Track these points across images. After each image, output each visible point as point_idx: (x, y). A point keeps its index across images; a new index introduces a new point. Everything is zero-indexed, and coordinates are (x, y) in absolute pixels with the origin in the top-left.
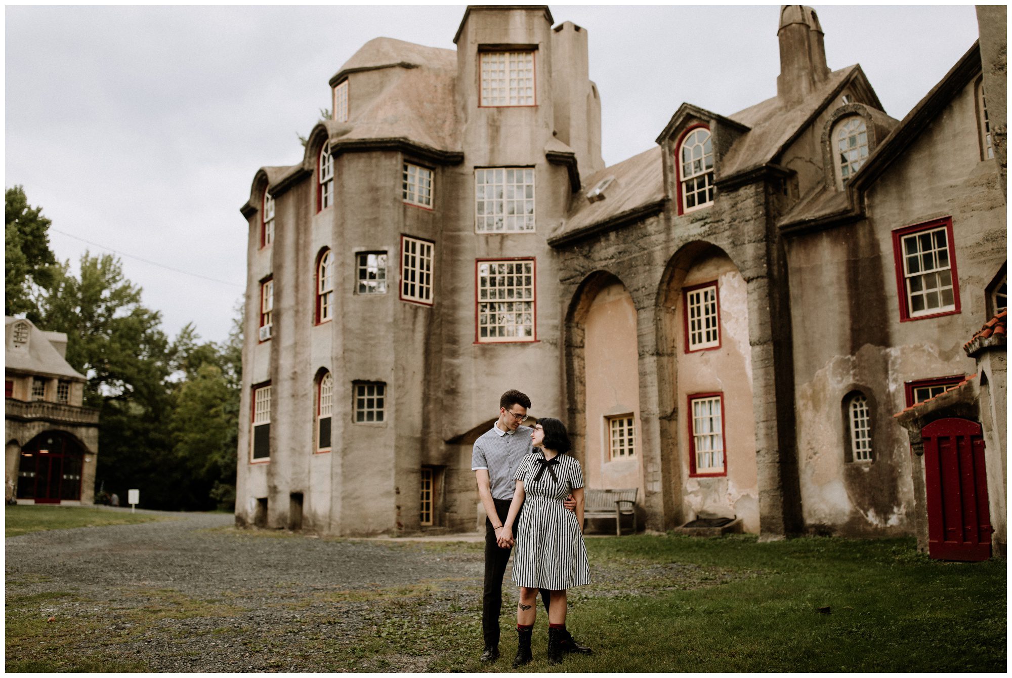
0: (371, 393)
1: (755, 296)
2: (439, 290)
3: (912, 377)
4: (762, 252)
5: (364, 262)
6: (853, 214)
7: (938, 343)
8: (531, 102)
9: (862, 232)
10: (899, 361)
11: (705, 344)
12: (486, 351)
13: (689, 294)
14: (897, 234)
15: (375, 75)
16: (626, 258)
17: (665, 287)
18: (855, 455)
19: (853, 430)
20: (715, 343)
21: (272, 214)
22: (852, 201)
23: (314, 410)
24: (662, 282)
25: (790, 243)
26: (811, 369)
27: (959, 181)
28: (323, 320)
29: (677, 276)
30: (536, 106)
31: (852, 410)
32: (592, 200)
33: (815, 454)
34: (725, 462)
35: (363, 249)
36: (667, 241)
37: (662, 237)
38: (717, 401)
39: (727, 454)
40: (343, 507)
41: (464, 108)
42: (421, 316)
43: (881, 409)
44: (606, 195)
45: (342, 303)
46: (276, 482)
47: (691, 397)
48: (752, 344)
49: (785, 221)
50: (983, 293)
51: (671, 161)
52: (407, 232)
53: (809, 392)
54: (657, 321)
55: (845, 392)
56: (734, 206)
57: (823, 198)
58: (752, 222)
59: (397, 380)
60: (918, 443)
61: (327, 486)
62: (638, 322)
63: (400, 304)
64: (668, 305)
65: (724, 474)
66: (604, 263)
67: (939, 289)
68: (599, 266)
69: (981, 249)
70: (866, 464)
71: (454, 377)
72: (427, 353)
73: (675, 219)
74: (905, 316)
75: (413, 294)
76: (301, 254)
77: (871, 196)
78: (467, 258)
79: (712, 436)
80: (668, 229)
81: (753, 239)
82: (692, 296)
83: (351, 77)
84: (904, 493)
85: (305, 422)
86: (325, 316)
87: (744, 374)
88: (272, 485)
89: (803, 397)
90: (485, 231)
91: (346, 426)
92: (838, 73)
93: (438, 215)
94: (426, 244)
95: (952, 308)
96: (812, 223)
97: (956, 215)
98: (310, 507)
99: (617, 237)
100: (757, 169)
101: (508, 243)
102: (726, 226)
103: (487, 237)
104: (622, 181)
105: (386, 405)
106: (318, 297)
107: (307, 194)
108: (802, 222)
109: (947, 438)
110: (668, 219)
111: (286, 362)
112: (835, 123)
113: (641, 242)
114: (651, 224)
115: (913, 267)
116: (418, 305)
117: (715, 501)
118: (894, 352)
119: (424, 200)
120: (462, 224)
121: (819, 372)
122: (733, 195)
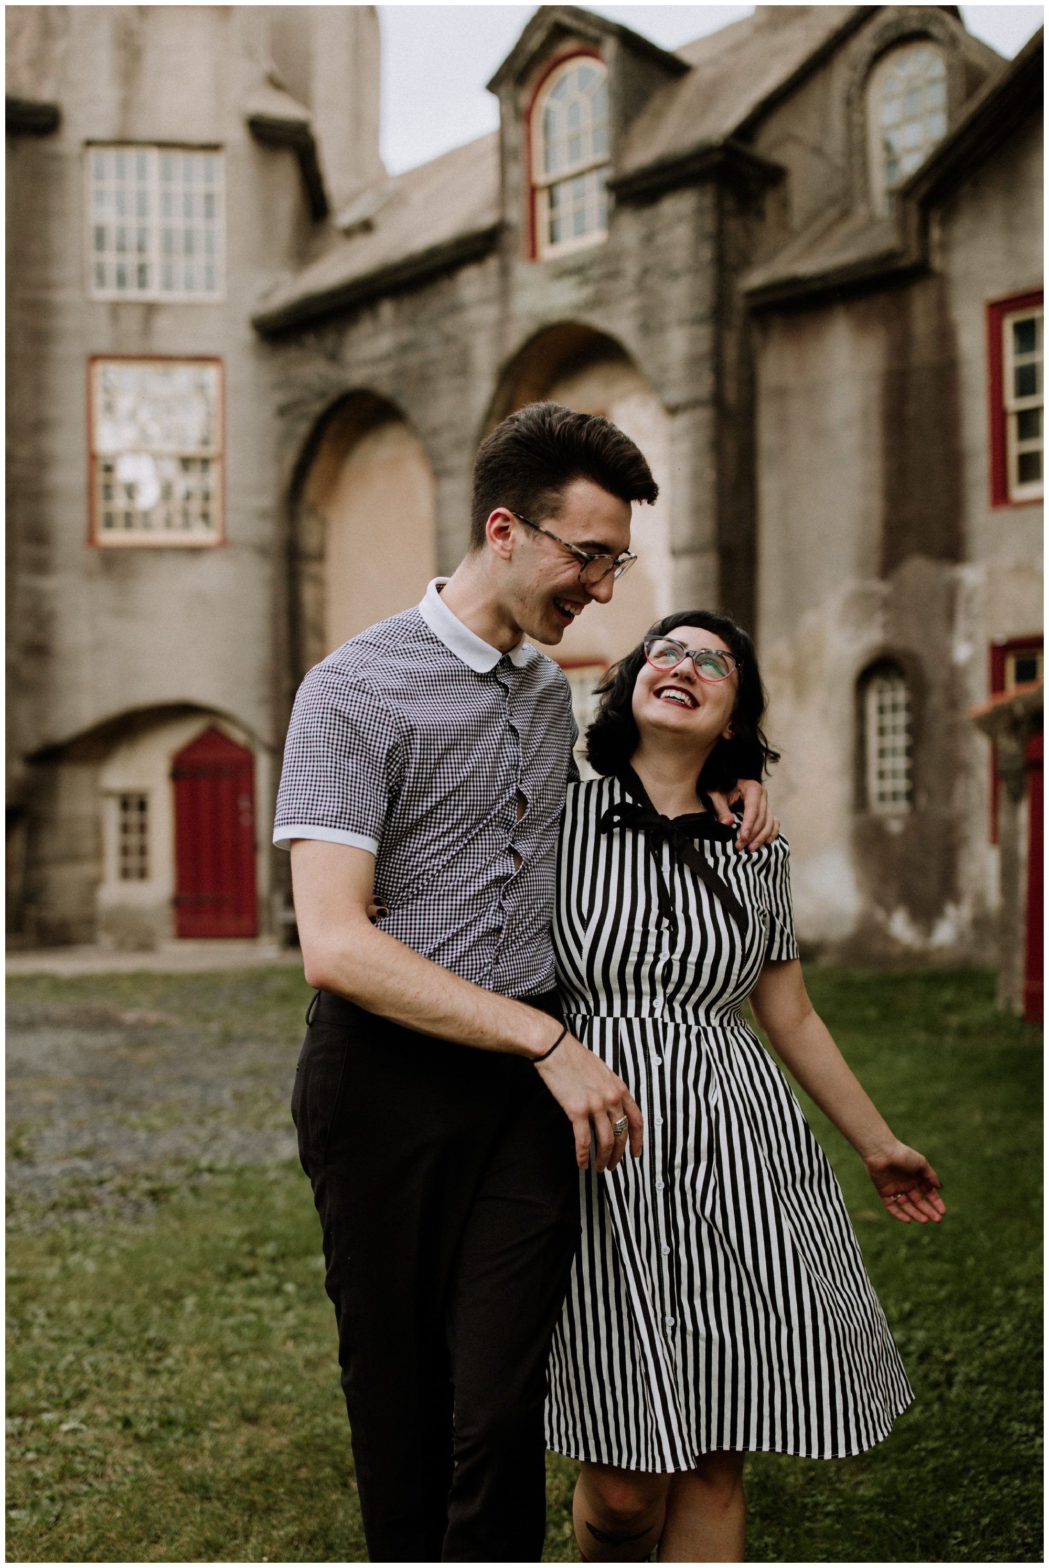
1: (683, 446)
3: (1009, 629)
4: (704, 346)
6: (904, 262)
9: (920, 304)
10: (981, 596)
12: (114, 563)
14: (998, 310)
16: (413, 359)
18: (873, 796)
19: (873, 743)
22: (905, 234)
24: (488, 415)
25: (765, 329)
26: (793, 611)
31: (872, 702)
32: (349, 233)
36: (504, 321)
37: (489, 313)
38: (596, 678)
43: (936, 700)
44: (377, 222)
48: (675, 553)
49: (756, 278)
51: (515, 136)
53: (787, 660)
55: (864, 662)
56: (648, 239)
57: (842, 231)
58: (685, 277)
62: (438, 504)
66: (367, 372)
68: (357, 377)
70: (898, 816)
71: (43, 618)
73: (522, 271)
74: (1000, 495)
77: (947, 221)
78: (68, 351)
80: (504, 294)
81: (685, 316)
89: (775, 670)
90: (110, 293)
96: (815, 285)
99: (397, 312)
100: (704, 152)
101: (162, 322)
102: (630, 286)
103: (115, 308)
104: (416, 195)
108: (793, 282)
110: (505, 272)
112: (878, 57)
113: (448, 325)
114: (469, 282)
115: (1027, 383)
118: (971, 575)
120: (56, 273)
121: (810, 619)
122: (647, 213)
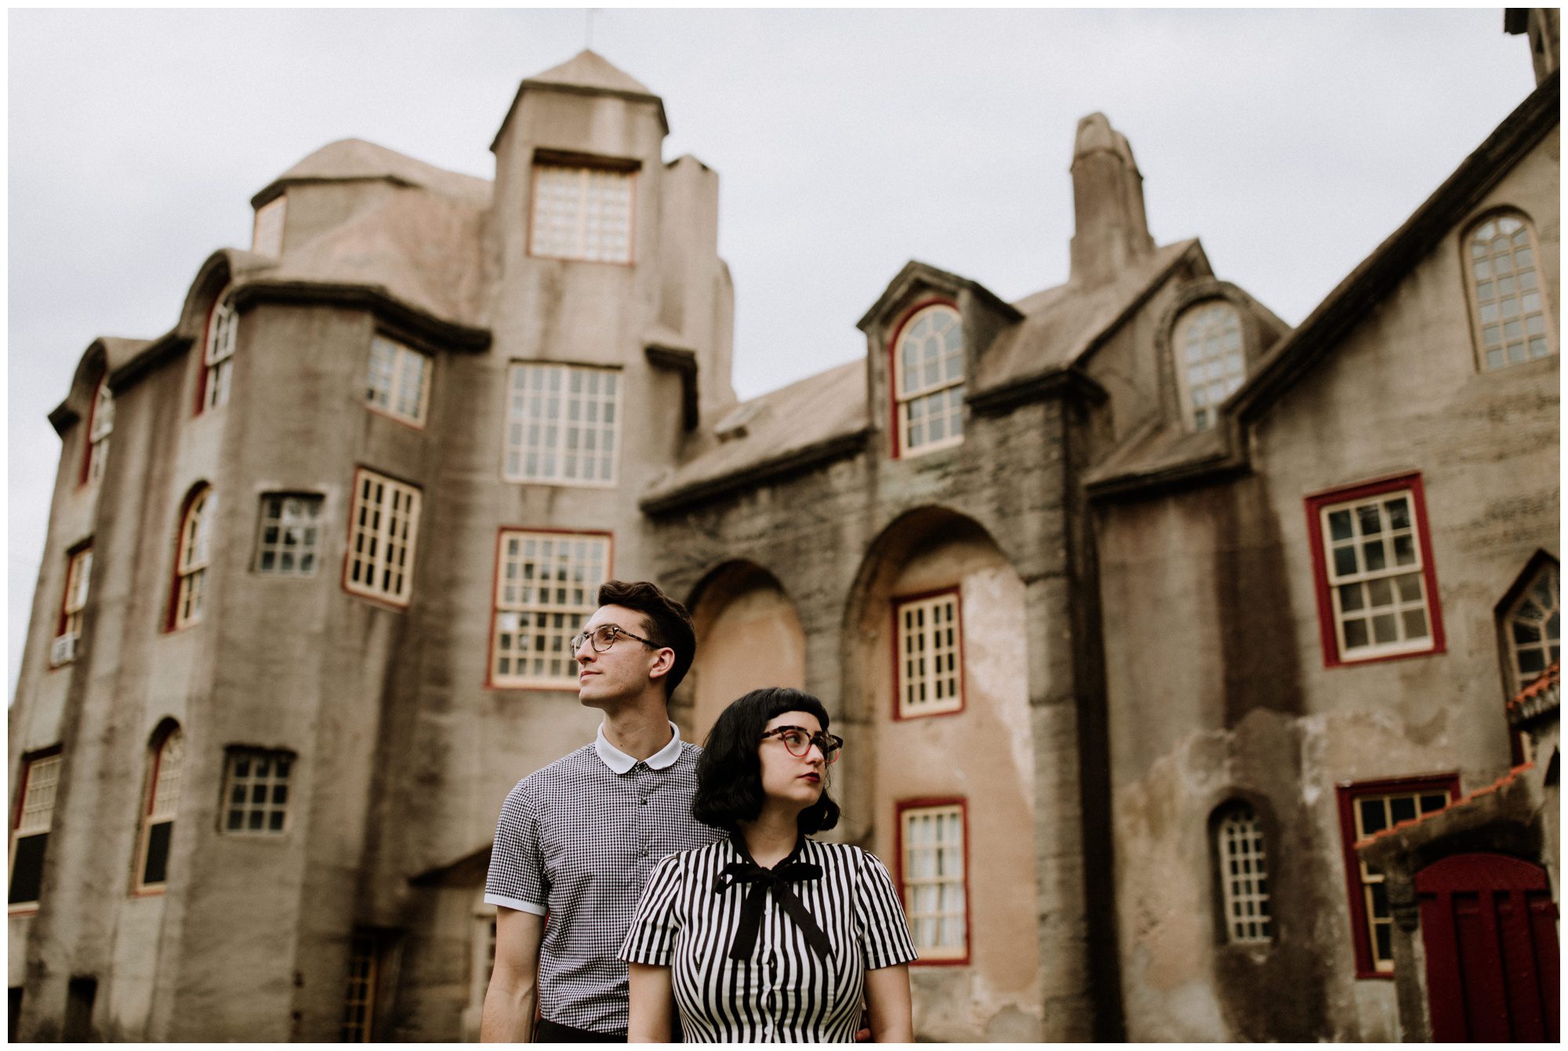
0: (263, 772)
1: (1041, 610)
2: (421, 580)
3: (1350, 775)
4: (1057, 527)
5: (276, 513)
6: (1229, 464)
7: (1402, 709)
8: (623, 257)
9: (1244, 497)
10: (1323, 744)
11: (932, 704)
12: (507, 703)
13: (904, 610)
14: (1314, 503)
15: (338, 193)
16: (788, 536)
17: (860, 592)
18: (1232, 929)
19: (1228, 879)
20: (951, 703)
21: (107, 428)
22: (1228, 441)
23: (142, 805)
24: (856, 582)
25: (1104, 517)
26: (1144, 756)
27: (1435, 408)
28: (181, 621)
29: (884, 574)
30: (631, 267)
31: (1224, 840)
32: (723, 438)
33: (1153, 924)
34: (968, 937)
35: (276, 486)
36: (871, 506)
37: (860, 499)
38: (953, 816)
39: (976, 920)
40: (176, 1011)
41: (499, 259)
42: (382, 628)
43: (1289, 838)
44: (751, 429)
45: (224, 588)
46: (45, 955)
47: (903, 805)
48: (1034, 703)
49: (1095, 475)
50: (1489, 615)
51: (881, 362)
52: (369, 460)
53: (1141, 801)
54: (844, 656)
55: (1215, 802)
56: (1002, 442)
57: (1161, 442)
58: (1037, 473)
59: (319, 747)
60: (1408, 905)
61: (147, 965)
62: (808, 658)
63: (340, 599)
64: (865, 627)
65: (966, 962)
66: (744, 546)
67: (1396, 608)
68: (735, 550)
69: (1482, 533)
70: (1260, 948)
71: (438, 751)
72: (388, 699)
73: (886, 465)
74: (1332, 658)
75: (369, 581)
76: (153, 497)
77: (1263, 431)
78: (482, 522)
79: (941, 885)
80: (872, 484)
81: (1039, 502)
82: (909, 616)
83: (292, 193)
84: (1340, 1010)
85: (118, 829)
86: (187, 615)
87: (1007, 763)
88: (35, 960)
89: (1130, 808)
90: (522, 477)
91: (201, 838)
92: (1168, 248)
93: (434, 439)
94: (405, 490)
95: (1426, 643)
96: (1150, 481)
97: (1429, 468)
98: (107, 1010)
99: (773, 498)
100: (1052, 375)
101: (564, 502)
102: (987, 479)
103: (525, 489)
104: (780, 412)
105: (292, 798)
106: (177, 581)
107: (178, 383)
108: (1130, 478)
109: (1472, 896)
110: (872, 467)
111: (97, 707)
112: (1181, 312)
113: (820, 509)
114: (840, 475)
115: (1346, 563)
116: (377, 605)
117: (945, 1017)
118: (1312, 726)
119: (409, 408)
120: (477, 459)
121: (1161, 762)
122: (1001, 422)
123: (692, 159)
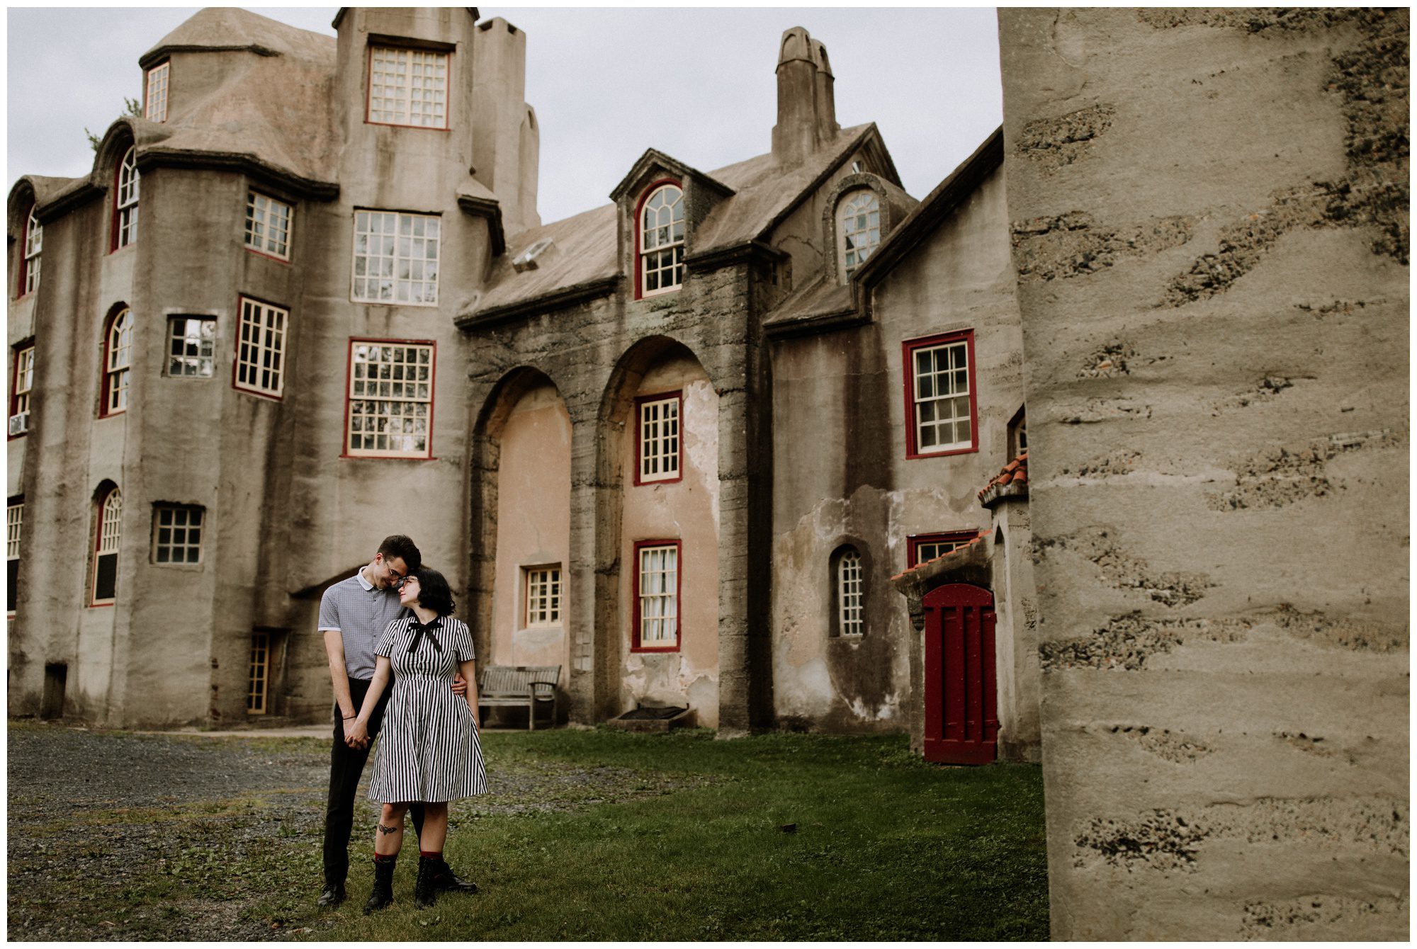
0: (181, 520)
1: (728, 414)
2: (291, 379)
3: (917, 529)
4: (742, 357)
5: (180, 330)
6: (857, 316)
7: (949, 488)
8: (443, 126)
9: (866, 339)
10: (902, 509)
11: (661, 475)
12: (358, 468)
13: (644, 406)
14: (909, 346)
15: (212, 60)
16: (562, 351)
17: (612, 395)
18: (842, 627)
19: (842, 595)
20: (674, 474)
21: (37, 248)
22: (857, 300)
23: (91, 542)
24: (608, 388)
25: (777, 348)
26: (794, 513)
27: (984, 285)
28: (111, 410)
29: (628, 382)
30: (447, 131)
31: (841, 570)
32: (519, 269)
33: (793, 624)
34: (678, 633)
35: (180, 311)
36: (618, 333)
37: (611, 327)
38: (672, 551)
39: (682, 622)
40: (128, 686)
41: (344, 122)
42: (264, 412)
43: (877, 570)
44: (539, 263)
45: (143, 388)
46: (24, 648)
47: (640, 544)
48: (721, 478)
49: (772, 318)
50: (1004, 428)
51: (628, 225)
52: (249, 290)
53: (791, 544)
54: (599, 440)
55: (835, 546)
56: (708, 292)
57: (822, 292)
58: (730, 316)
59: (222, 503)
60: (918, 615)
61: (105, 654)
62: (574, 440)
63: (231, 394)
64: (615, 419)
65: (677, 649)
66: (531, 356)
67: (954, 420)
68: (525, 359)
69: (1006, 373)
70: (856, 639)
71: (309, 504)
72: (270, 467)
73: (631, 303)
74: (912, 452)
75: (253, 381)
76: (82, 312)
77: (880, 294)
78: (336, 335)
79: (663, 598)
80: (620, 317)
81: (730, 339)
82: (647, 410)
83: (174, 58)
84: (899, 678)
85: (74, 560)
86: (115, 405)
87: (709, 517)
88: (17, 651)
89: (782, 550)
90: (365, 299)
91: (139, 568)
92: (849, 132)
93: (297, 270)
94: (277, 310)
95: (968, 445)
96: (806, 324)
97: (979, 328)
98: (77, 685)
99: (551, 322)
100: (740, 247)
101: (398, 319)
102: (697, 319)
103: (368, 308)
104: (563, 247)
105: (203, 540)
106: (106, 377)
107: (96, 223)
108: (793, 322)
109: (953, 609)
110: (621, 304)
111: (49, 470)
112: (841, 196)
113: (583, 332)
114: (599, 308)
115: (925, 391)
116: (260, 397)
117: (663, 685)
118: (896, 497)
119: (277, 247)
120: (331, 286)
121: (804, 518)
122: (707, 278)
123: (503, 21)
